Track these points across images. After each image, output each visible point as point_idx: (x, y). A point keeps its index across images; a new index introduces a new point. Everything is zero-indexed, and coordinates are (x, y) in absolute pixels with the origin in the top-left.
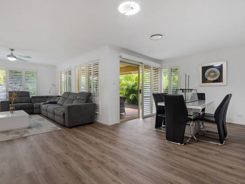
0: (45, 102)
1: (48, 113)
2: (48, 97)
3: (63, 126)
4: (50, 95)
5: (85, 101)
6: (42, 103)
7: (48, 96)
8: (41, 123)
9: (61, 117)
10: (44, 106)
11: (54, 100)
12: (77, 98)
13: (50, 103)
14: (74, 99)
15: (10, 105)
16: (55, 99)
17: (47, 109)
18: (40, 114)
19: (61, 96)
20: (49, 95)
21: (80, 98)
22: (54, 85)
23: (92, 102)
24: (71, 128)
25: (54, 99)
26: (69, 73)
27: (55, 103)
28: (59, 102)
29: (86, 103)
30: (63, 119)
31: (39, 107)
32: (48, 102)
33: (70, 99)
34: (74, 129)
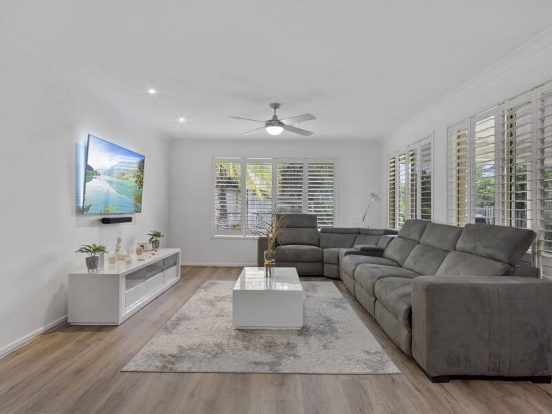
0: (352, 246)
1: (358, 287)
2: (359, 233)
3: (407, 356)
4: (366, 227)
5: (499, 266)
6: (343, 250)
7: (359, 229)
8: (335, 319)
9: (397, 318)
10: (347, 262)
11: (377, 245)
12: (459, 245)
13: (365, 252)
14: (446, 246)
15: (265, 252)
16: (379, 240)
17: (355, 273)
18: (337, 279)
19: (396, 233)
20: (362, 227)
21: (475, 247)
22: (376, 196)
23: (536, 273)
24: (437, 380)
25: (375, 238)
26: (423, 156)
27: (378, 253)
28: (389, 252)
29: (507, 273)
30: (405, 332)
31: (337, 262)
32: (358, 247)
33: (430, 248)
34: (450, 386)
